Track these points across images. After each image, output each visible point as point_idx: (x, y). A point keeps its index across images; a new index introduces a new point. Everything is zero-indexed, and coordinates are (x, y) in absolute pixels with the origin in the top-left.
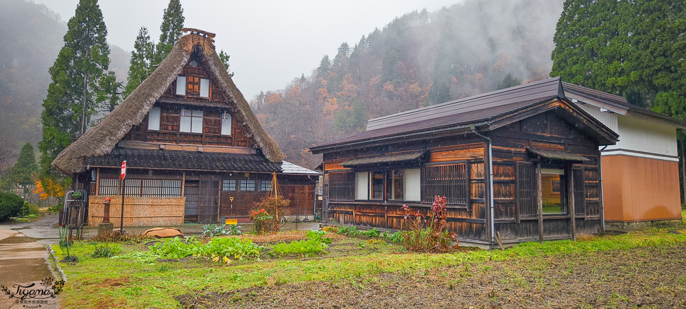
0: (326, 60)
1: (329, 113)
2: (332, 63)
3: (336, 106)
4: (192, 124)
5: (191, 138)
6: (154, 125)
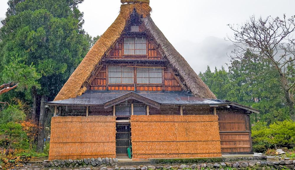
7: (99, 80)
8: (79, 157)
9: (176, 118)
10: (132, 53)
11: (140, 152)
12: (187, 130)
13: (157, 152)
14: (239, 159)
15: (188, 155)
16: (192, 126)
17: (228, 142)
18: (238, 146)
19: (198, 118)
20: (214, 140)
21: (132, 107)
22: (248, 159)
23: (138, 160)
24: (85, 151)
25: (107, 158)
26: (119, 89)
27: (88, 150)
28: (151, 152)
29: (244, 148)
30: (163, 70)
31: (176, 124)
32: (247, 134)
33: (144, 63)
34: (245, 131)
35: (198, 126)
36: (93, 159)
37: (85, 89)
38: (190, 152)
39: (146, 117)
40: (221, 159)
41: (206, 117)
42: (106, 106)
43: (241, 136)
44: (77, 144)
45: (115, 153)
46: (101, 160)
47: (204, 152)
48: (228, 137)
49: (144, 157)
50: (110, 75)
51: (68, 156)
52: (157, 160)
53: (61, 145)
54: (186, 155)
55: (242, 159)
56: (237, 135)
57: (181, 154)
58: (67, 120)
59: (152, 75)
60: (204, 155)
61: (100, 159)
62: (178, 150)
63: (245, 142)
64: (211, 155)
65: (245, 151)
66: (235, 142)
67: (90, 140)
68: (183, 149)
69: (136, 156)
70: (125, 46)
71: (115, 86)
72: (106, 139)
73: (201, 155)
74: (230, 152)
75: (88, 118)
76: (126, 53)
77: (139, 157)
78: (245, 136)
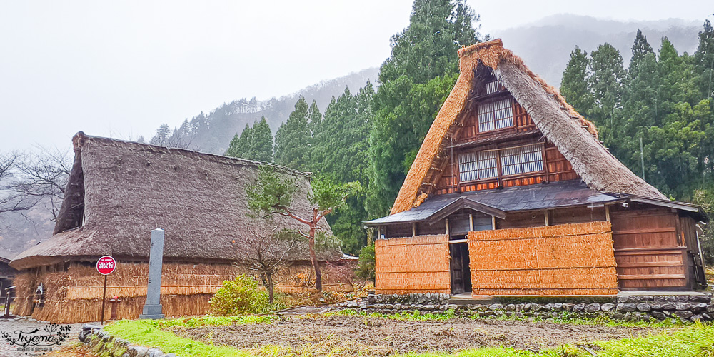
7: (447, 179)
8: (406, 291)
9: (536, 231)
10: (491, 128)
11: (482, 286)
12: (554, 250)
13: (506, 286)
14: (645, 299)
15: (555, 291)
16: (561, 243)
17: (636, 270)
18: (657, 276)
19: (573, 228)
20: (602, 265)
21: (471, 219)
22: (664, 300)
23: (479, 297)
24: (412, 284)
25: (437, 294)
26: (476, 188)
27: (416, 281)
28: (498, 286)
29: (669, 280)
30: (543, 147)
31: (537, 242)
32: (680, 252)
33: (510, 141)
34: (675, 248)
35: (573, 243)
36: (420, 295)
37: (423, 196)
38: (558, 285)
39: (490, 232)
40: (610, 299)
41: (589, 227)
42: (431, 222)
43: (665, 257)
44: (403, 275)
45: (449, 287)
46: (429, 297)
47: (585, 286)
48: (637, 259)
49: (487, 293)
50: (462, 168)
51: (394, 291)
52: (502, 297)
53: (387, 276)
54: (552, 291)
55: (653, 300)
56: (655, 255)
57: (543, 289)
58: (391, 243)
59: (525, 158)
60: (584, 291)
61: (428, 295)
62: (538, 282)
63: (674, 269)
64: (596, 291)
65: (674, 284)
66: (651, 269)
67: (418, 270)
68: (547, 280)
69: (476, 291)
70: (481, 119)
71: (469, 184)
72: (436, 268)
73: (578, 292)
74: (641, 286)
75: (415, 239)
76: (482, 130)
77: (481, 293)
78: (673, 256)
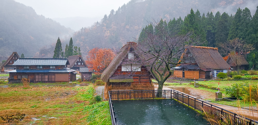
0: (105, 16)
1: (106, 36)
2: (108, 17)
3: (109, 34)
4: (79, 64)
5: (79, 65)
6: (76, 64)
11: (186, 77)
20: (198, 76)
21: (185, 69)
27: (178, 76)
31: (192, 73)
32: (205, 75)
35: (195, 73)
39: (187, 71)
42: (181, 69)
45: (182, 77)
66: (202, 77)
72: (181, 74)
